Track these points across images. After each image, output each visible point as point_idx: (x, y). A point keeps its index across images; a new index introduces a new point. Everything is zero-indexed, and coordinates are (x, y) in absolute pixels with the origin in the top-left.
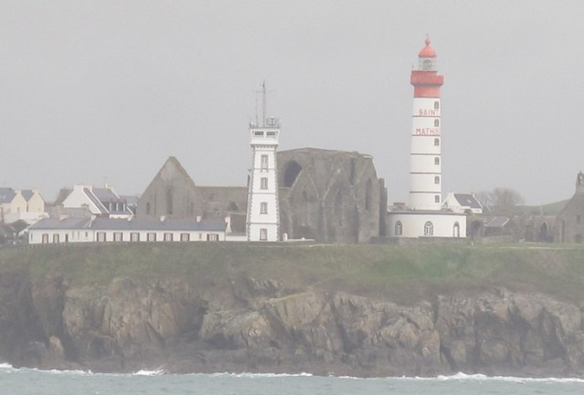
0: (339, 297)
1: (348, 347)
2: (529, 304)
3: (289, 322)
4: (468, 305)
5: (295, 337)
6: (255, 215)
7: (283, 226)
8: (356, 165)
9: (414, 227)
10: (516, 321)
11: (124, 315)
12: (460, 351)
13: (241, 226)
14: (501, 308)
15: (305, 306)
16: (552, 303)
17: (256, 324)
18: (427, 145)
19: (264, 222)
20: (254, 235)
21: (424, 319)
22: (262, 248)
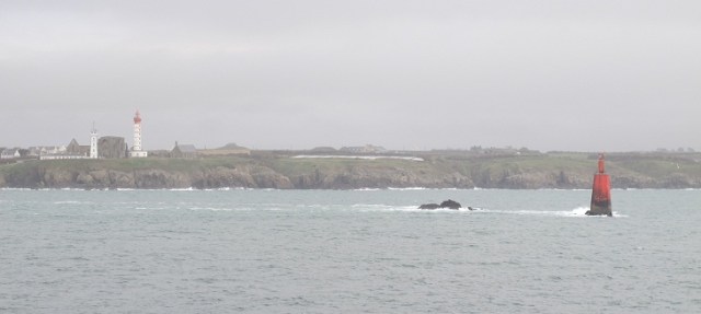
0: (111, 171)
1: (112, 183)
2: (157, 172)
3: (97, 177)
4: (143, 173)
5: (99, 181)
6: (92, 152)
7: (99, 154)
8: (119, 141)
9: (134, 154)
10: (155, 177)
11: (59, 176)
12: (140, 183)
13: (89, 155)
14: (151, 173)
15: (102, 173)
16: (164, 172)
17: (89, 178)
18: (137, 135)
19: (94, 154)
20: (91, 157)
21: (131, 175)
22: (94, 160)
